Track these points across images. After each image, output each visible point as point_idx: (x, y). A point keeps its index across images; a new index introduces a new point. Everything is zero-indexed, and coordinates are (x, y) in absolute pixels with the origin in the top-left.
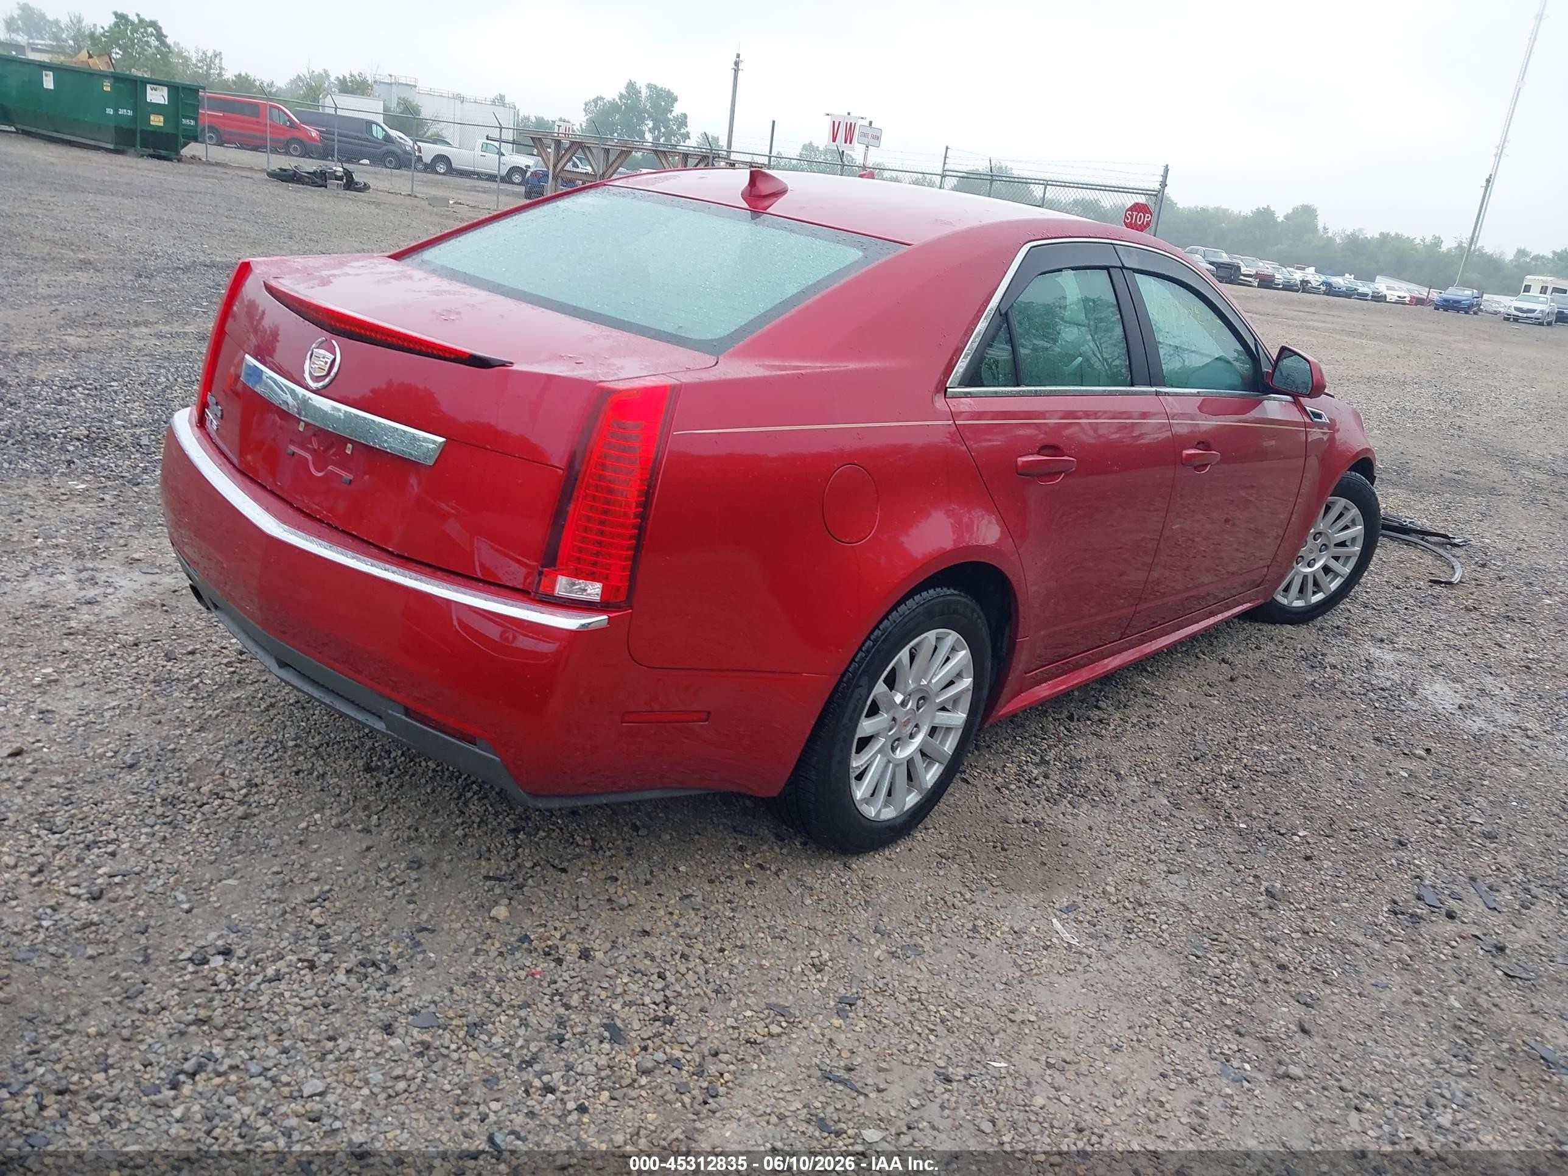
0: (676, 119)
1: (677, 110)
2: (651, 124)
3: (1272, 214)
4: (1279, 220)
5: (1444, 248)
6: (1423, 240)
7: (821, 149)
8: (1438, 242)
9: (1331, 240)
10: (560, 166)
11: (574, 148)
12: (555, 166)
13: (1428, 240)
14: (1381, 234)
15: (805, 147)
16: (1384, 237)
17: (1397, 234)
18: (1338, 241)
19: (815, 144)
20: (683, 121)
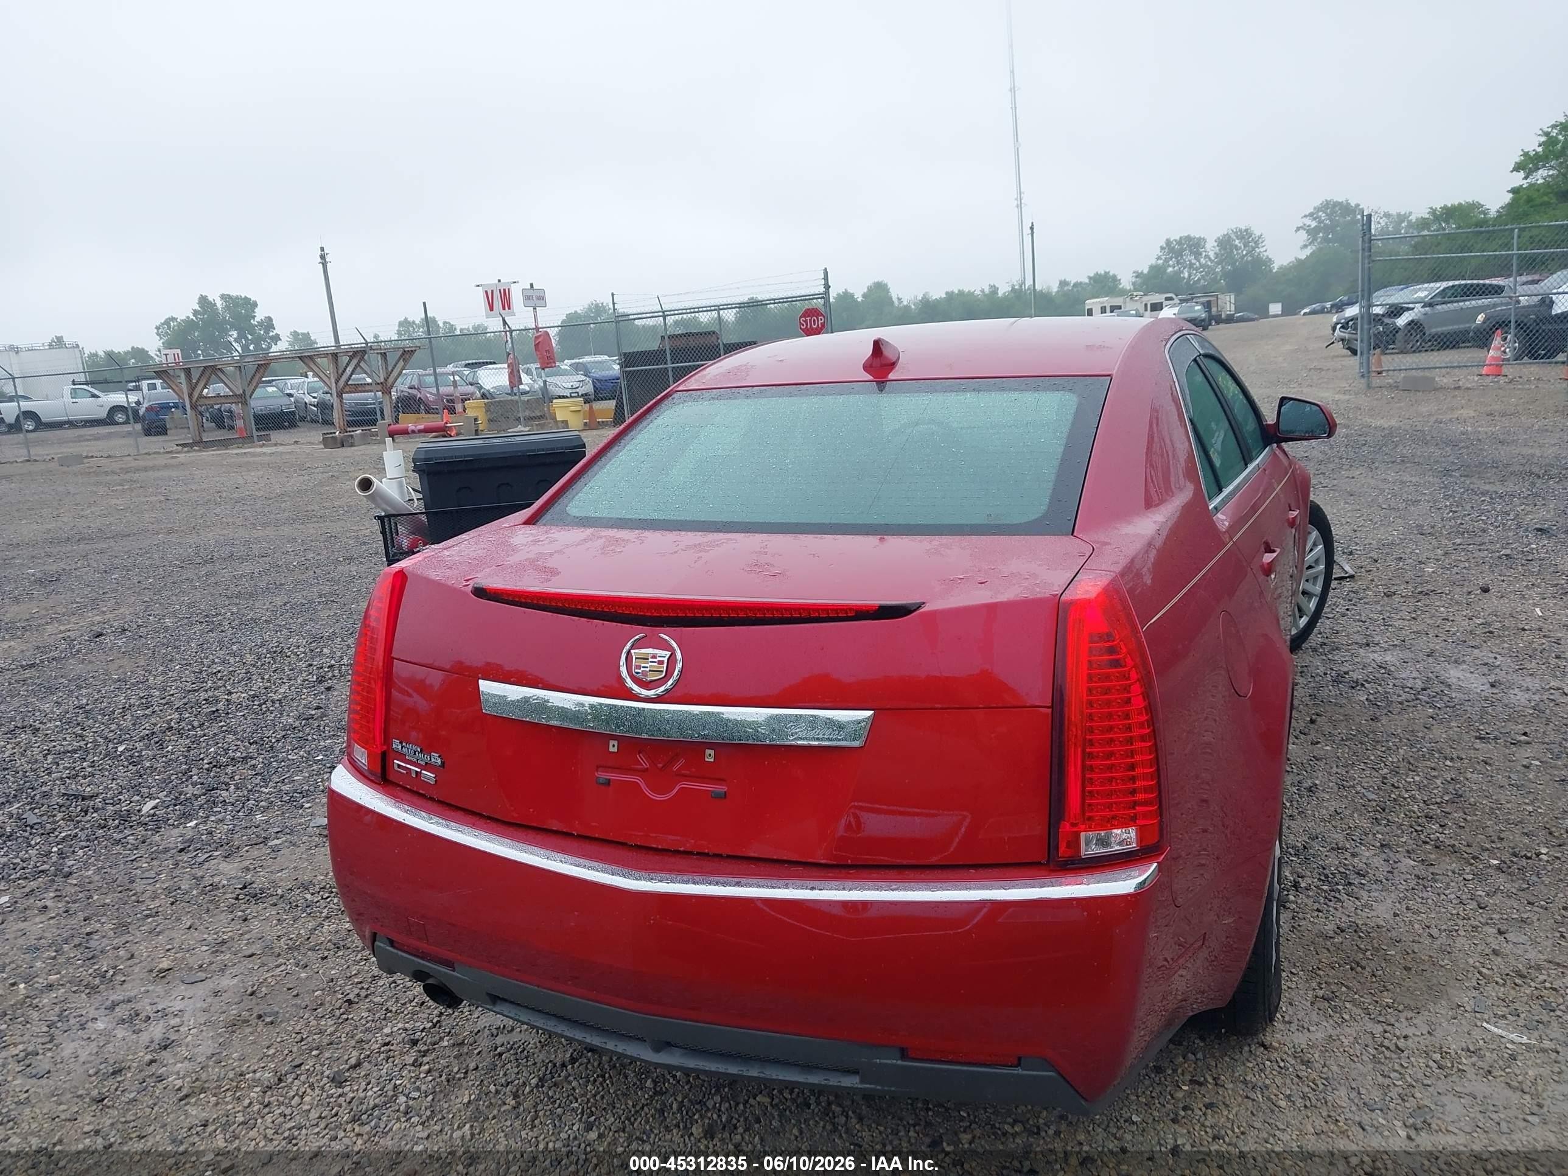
0: (261, 324)
1: (260, 315)
2: (235, 334)
3: (852, 296)
4: (859, 300)
5: (1000, 294)
6: (983, 291)
7: (417, 322)
8: (994, 290)
9: (907, 307)
10: (196, 395)
11: (207, 373)
12: (190, 396)
13: (987, 291)
14: (947, 293)
15: (401, 324)
16: (950, 295)
17: (959, 291)
18: (913, 307)
19: (410, 319)
20: (268, 324)
